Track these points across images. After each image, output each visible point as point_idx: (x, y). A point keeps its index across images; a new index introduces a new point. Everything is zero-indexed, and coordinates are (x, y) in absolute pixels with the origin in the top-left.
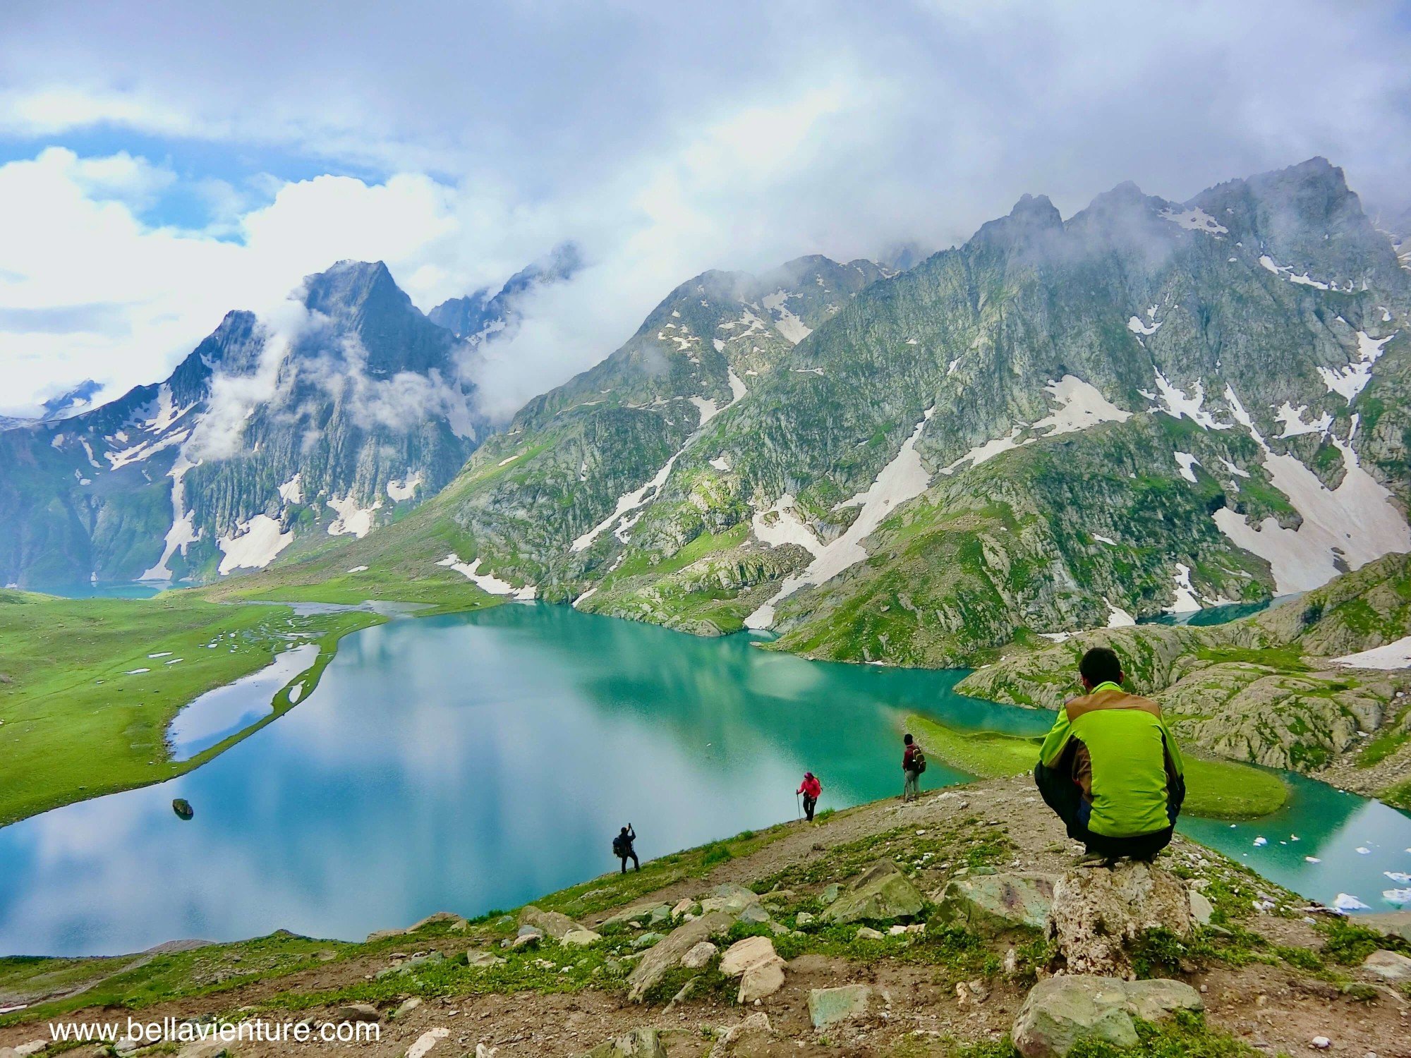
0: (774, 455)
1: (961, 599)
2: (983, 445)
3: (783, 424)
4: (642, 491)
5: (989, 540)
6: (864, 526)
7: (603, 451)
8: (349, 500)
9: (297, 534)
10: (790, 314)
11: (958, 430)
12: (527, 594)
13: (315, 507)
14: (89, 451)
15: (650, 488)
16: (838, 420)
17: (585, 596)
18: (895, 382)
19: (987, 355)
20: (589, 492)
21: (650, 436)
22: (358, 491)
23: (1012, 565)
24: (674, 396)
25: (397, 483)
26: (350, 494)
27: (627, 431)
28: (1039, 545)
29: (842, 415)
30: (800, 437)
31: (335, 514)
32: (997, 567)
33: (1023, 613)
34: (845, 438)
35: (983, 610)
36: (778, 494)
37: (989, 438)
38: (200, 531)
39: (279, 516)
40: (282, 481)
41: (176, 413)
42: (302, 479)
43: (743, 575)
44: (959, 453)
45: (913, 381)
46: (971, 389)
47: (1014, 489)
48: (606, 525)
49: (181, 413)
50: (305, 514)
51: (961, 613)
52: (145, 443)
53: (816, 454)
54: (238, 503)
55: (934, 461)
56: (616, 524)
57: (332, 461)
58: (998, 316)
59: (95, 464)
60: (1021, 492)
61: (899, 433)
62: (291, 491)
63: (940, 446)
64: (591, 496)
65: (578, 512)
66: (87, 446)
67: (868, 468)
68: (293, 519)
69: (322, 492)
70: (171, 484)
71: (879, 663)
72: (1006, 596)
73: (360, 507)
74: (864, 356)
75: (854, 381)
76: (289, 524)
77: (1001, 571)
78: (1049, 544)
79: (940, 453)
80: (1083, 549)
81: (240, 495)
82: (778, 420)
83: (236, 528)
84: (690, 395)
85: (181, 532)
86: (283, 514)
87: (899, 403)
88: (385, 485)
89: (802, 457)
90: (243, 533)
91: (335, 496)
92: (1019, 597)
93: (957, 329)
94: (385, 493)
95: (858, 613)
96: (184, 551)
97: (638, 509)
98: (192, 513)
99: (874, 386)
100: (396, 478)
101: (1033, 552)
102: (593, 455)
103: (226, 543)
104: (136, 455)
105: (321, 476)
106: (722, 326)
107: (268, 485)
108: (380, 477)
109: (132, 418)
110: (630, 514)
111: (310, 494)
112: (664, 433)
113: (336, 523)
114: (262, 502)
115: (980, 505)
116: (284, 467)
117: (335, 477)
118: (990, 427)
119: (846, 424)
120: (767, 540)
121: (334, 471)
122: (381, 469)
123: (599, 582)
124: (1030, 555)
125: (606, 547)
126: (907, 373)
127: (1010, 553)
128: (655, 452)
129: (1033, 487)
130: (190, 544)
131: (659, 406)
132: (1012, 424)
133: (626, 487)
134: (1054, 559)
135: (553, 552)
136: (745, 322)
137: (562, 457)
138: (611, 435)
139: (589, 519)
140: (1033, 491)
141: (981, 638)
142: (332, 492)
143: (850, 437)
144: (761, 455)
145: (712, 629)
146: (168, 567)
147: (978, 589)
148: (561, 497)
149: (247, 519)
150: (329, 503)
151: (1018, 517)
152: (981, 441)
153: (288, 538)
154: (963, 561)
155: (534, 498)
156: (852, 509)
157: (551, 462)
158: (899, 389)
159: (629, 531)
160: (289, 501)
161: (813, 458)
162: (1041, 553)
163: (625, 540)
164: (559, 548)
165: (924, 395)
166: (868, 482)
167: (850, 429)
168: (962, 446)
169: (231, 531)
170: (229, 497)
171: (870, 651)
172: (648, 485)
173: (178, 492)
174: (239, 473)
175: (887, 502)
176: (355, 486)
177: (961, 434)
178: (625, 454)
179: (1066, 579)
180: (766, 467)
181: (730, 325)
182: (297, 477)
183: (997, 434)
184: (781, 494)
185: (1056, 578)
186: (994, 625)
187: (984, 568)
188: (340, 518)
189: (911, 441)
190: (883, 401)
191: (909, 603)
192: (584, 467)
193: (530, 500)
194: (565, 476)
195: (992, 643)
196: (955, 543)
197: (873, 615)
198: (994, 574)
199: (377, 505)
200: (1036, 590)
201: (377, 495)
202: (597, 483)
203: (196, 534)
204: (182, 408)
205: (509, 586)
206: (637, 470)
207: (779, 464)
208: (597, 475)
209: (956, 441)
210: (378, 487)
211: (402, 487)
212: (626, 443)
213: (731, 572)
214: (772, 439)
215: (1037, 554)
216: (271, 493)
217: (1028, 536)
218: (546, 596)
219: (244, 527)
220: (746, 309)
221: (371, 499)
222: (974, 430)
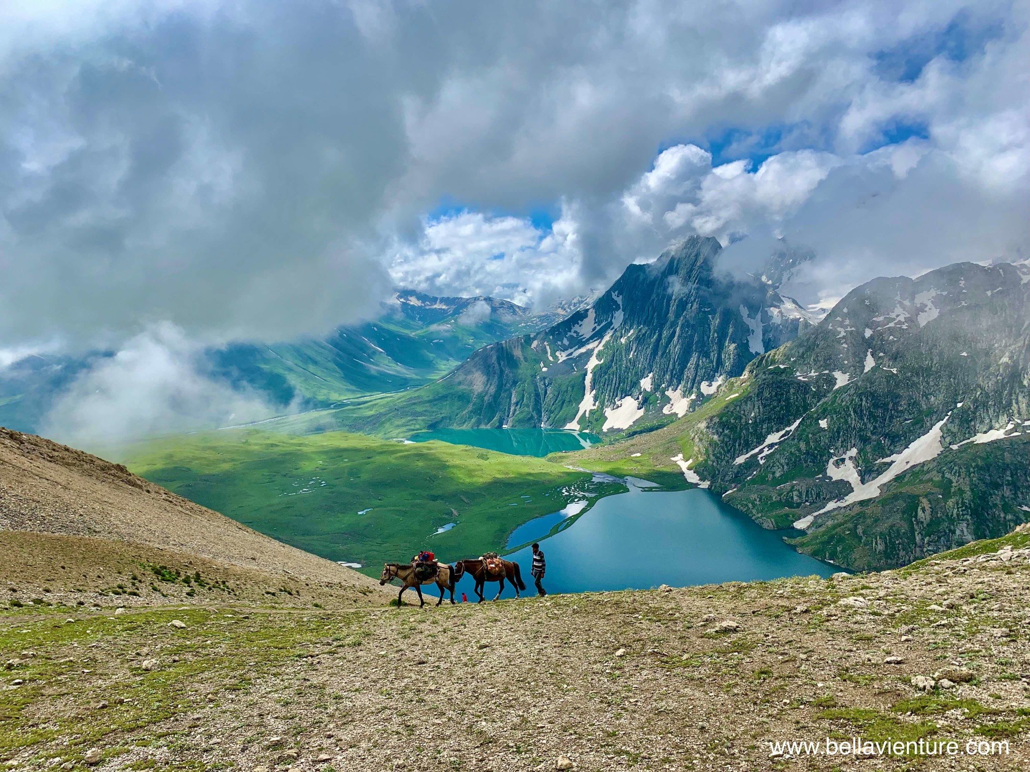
0: (854, 422)
1: (890, 535)
2: (985, 432)
3: (864, 403)
4: (783, 432)
5: (925, 502)
6: (887, 477)
7: (765, 406)
8: (679, 391)
9: (647, 411)
10: (933, 308)
11: (971, 421)
12: (705, 485)
13: (658, 394)
14: (549, 351)
15: (787, 431)
16: (896, 404)
17: (730, 492)
18: (942, 381)
19: (1004, 370)
20: (751, 430)
21: (797, 398)
22: (684, 387)
23: (931, 520)
24: (823, 370)
25: (707, 383)
26: (679, 387)
27: (783, 394)
28: (956, 511)
29: (899, 402)
30: (871, 413)
31: (668, 400)
32: (921, 520)
33: (925, 550)
34: (897, 417)
35: (899, 544)
36: (849, 447)
37: (991, 428)
38: (597, 403)
39: (638, 398)
40: (643, 377)
41: (595, 327)
42: (654, 377)
43: (807, 495)
44: (967, 436)
45: (956, 381)
46: (987, 393)
47: (959, 472)
48: (757, 450)
49: (598, 328)
50: (652, 398)
51: (886, 543)
52: (577, 347)
53: (877, 425)
54: (618, 388)
55: (948, 440)
56: (761, 451)
57: (671, 367)
58: (1022, 342)
59: (551, 359)
60: (963, 475)
61: (934, 418)
62: (646, 384)
63: (955, 430)
64: (751, 433)
65: (742, 442)
66: (548, 348)
67: (905, 438)
68: (645, 402)
69: (663, 385)
70: (585, 374)
71: (832, 562)
72: (918, 538)
73: (684, 396)
74: (927, 362)
75: (915, 379)
76: (642, 404)
77: (922, 523)
78: (962, 511)
79: (954, 435)
80: (1002, 515)
81: (619, 384)
82: (861, 400)
83: (615, 403)
84: (834, 370)
85: (587, 404)
86: (640, 397)
87: (941, 397)
88: (700, 383)
89: (869, 426)
90: (618, 407)
91: (670, 389)
92: (926, 540)
93: (1000, 346)
94: (699, 389)
95: (834, 532)
96: (587, 415)
97: (776, 444)
98: (594, 392)
99: (928, 384)
100: (707, 380)
101: (950, 514)
102: (759, 408)
103: (608, 412)
104: (571, 354)
105: (664, 375)
106: (874, 319)
107: (634, 379)
108: (698, 378)
109: (573, 331)
110: (771, 446)
111: (656, 386)
112: (807, 396)
113: (668, 406)
114: (630, 389)
115: (937, 478)
116: (645, 368)
117: (672, 376)
118: (993, 421)
119: (900, 408)
120: (831, 475)
121: (672, 373)
122: (699, 373)
123: (739, 485)
124: (947, 515)
125: (752, 463)
126: (953, 376)
127: (933, 511)
128: (798, 408)
129: (974, 473)
130: (591, 410)
131: (811, 377)
132: (1010, 420)
133: (774, 429)
134: (962, 520)
135: (724, 463)
136: (893, 315)
137: (743, 406)
138: (771, 396)
139: (748, 446)
140: (972, 475)
141: (891, 559)
142: (669, 386)
143: (900, 417)
144: (846, 421)
145: (771, 525)
146: (579, 423)
147: (903, 531)
148: (735, 432)
149: (621, 398)
150: (666, 393)
151: (953, 490)
152: (985, 430)
153: (641, 413)
154: (904, 513)
155: (723, 429)
156: (885, 464)
157: (738, 408)
158: (943, 387)
159: (767, 457)
160: (645, 390)
161: (875, 427)
162: (955, 515)
163: (762, 462)
164: (728, 462)
165: (961, 392)
166: (903, 447)
167: (902, 411)
168: (972, 432)
169: (612, 405)
170: (613, 385)
171: (830, 554)
172: (788, 429)
173: (589, 377)
174: (620, 370)
175: (907, 463)
176: (683, 383)
177: (973, 423)
178: (778, 409)
179: (966, 533)
180: (847, 430)
181: (881, 319)
182: (651, 375)
183: (997, 426)
184: (851, 447)
185: (958, 532)
186: (902, 553)
187: (913, 519)
188: (671, 403)
189: (942, 423)
190: (931, 394)
191: (861, 531)
192: (753, 415)
193: (721, 430)
194: (741, 418)
195: (897, 563)
196: (905, 501)
197: (840, 535)
198: (917, 524)
199: (693, 397)
200: (939, 538)
201: (695, 390)
202: (757, 426)
203: (594, 405)
204: (599, 325)
205: (698, 478)
206: (783, 418)
207: (855, 428)
208: (758, 421)
209: (969, 428)
210: (696, 385)
211: (710, 385)
212: (780, 402)
213: (800, 493)
214: (855, 412)
215: (952, 515)
216: (636, 384)
217: (951, 504)
218: (713, 488)
219: (618, 403)
220: (898, 305)
221: (690, 393)
222: (982, 422)
